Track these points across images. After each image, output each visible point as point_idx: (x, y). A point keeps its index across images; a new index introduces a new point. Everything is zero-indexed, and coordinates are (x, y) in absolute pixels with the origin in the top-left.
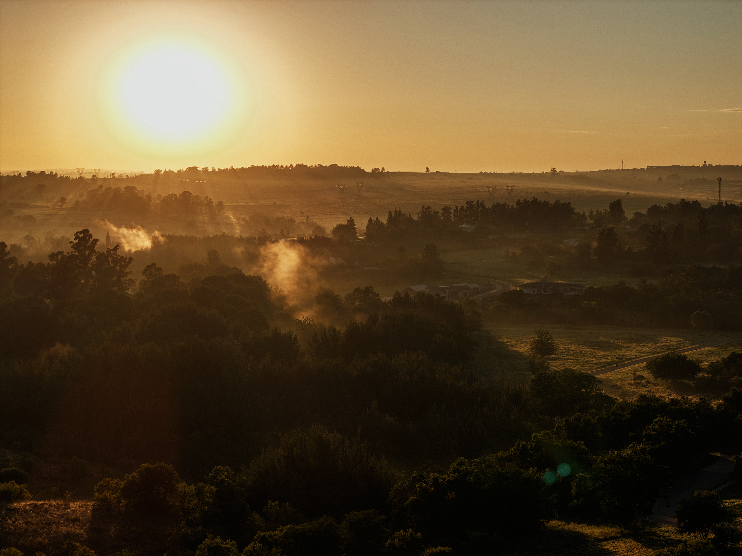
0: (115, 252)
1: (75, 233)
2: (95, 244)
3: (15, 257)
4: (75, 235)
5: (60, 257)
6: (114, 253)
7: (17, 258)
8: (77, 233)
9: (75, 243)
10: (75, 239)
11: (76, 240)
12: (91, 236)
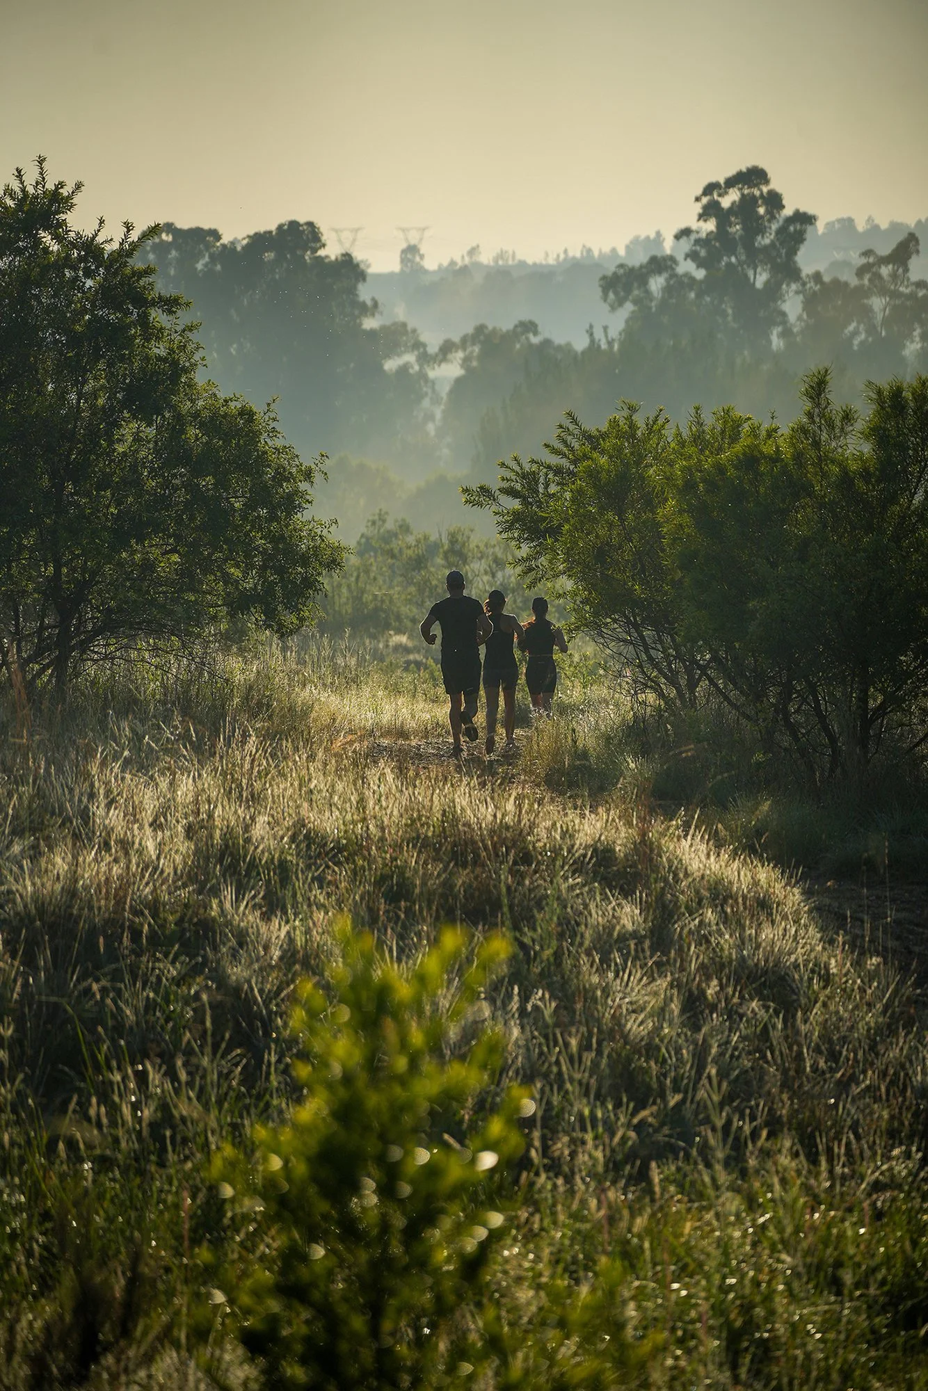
0: (901, 270)
1: (700, 192)
2: (799, 238)
3: (404, 325)
4: (698, 199)
5: (657, 284)
6: (894, 276)
7: (414, 331)
8: (710, 189)
9: (704, 235)
10: (703, 216)
11: (705, 221)
12: (775, 201)
